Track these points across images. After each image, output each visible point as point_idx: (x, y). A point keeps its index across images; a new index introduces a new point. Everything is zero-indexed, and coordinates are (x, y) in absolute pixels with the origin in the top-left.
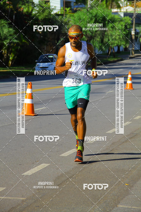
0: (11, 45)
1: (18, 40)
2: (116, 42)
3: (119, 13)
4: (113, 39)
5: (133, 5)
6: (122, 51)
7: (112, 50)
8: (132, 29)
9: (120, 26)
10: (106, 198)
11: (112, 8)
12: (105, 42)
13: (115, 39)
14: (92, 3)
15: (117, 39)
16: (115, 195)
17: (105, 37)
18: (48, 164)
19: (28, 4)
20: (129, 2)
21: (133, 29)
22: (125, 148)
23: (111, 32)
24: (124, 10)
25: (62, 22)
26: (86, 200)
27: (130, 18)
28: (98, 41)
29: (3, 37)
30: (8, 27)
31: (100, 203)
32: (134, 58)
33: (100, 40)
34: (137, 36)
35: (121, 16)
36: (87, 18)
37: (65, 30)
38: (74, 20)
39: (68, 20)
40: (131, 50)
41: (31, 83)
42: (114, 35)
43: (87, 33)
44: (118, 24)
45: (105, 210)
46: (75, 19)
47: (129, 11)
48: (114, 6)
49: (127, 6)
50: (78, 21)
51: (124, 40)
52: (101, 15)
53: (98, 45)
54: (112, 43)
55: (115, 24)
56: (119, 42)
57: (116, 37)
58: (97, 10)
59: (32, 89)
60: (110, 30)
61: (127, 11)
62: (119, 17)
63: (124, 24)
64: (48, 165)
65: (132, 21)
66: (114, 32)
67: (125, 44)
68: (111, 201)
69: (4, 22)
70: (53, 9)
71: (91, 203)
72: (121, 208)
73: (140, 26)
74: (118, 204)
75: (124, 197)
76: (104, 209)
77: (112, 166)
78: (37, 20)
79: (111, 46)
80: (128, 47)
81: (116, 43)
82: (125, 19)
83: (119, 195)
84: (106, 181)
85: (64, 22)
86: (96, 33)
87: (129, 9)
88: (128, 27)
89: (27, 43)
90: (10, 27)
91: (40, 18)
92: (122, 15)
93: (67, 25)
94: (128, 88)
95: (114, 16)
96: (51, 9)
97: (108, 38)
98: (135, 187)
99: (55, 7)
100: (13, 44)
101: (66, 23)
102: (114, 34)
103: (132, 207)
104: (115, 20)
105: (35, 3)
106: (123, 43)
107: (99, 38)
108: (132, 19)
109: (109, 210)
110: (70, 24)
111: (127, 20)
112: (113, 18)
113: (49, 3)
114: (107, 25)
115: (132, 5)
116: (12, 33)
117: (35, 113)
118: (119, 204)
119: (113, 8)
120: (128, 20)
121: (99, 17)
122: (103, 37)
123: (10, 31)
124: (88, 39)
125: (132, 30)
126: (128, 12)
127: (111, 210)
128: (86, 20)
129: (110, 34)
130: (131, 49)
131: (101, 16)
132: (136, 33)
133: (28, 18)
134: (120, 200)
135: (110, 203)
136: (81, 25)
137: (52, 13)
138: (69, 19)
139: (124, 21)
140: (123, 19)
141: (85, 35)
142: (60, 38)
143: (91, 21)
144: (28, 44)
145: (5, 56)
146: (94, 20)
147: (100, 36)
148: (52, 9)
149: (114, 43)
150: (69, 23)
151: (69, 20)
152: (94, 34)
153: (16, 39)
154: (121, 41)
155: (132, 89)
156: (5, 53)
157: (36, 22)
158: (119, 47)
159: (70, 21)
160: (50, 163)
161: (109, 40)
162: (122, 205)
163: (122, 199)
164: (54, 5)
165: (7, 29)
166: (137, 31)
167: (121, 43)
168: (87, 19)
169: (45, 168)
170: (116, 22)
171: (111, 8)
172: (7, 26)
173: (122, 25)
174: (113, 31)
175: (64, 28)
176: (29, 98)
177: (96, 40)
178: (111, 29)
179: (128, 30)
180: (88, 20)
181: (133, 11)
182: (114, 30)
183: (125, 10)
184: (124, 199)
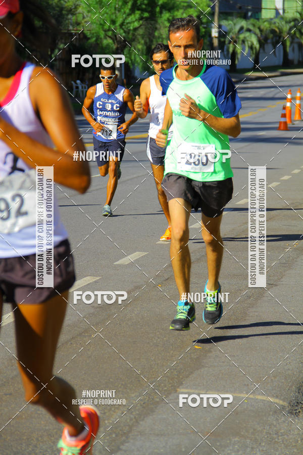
8: (213, 25)
10: (153, 375)
16: (174, 369)
17: (154, 42)
22: (196, 274)
25: (62, 9)
26: (111, 380)
27: (208, 1)
28: (141, 49)
33: (145, 47)
37: (69, 27)
39: (75, 4)
44: (182, 14)
50: (96, 6)
55: (176, 13)
60: (165, 27)
63: (195, 14)
65: (213, 8)
68: (165, 380)
71: (122, 387)
73: (230, 18)
74: (178, 387)
75: (192, 373)
76: (149, 397)
83: (182, 369)
84: (155, 341)
85: (66, 9)
86: (136, 34)
88: (204, 20)
93: (73, 14)
98: (214, 353)
101: (71, 10)
104: (175, 5)
107: (142, 44)
110: (79, 13)
111: (201, 5)
114: (160, 16)
118: (181, 387)
122: (151, 41)
124: (119, 46)
125: (211, 27)
129: (164, 36)
132: (222, 33)
134: (182, 378)
135: (162, 385)
138: (77, 3)
139: (195, 7)
140: (192, 3)
141: (112, 36)
142: (58, 44)
143: (123, 7)
146: (130, 5)
147: (145, 39)
150: (76, 11)
151: (78, 5)
152: (130, 36)
159: (78, 7)
162: (186, 388)
163: (187, 377)
166: (223, 29)
168: (116, 3)
170: (178, 10)
175: (65, 21)
177: (136, 47)
179: (205, 28)
180: (118, 5)
184: (191, 376)
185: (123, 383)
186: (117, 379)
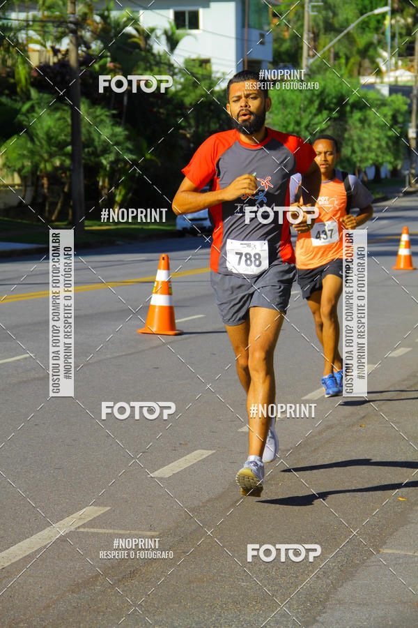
0: (119, 166)
1: (134, 154)
2: (372, 155)
3: (378, 87)
4: (363, 150)
5: (412, 66)
6: (386, 178)
7: (361, 176)
8: (410, 125)
11: (361, 73)
12: (345, 156)
13: (369, 149)
14: (311, 64)
15: (374, 149)
17: (344, 145)
18: (211, 450)
19: (160, 67)
20: (402, 60)
21: (413, 124)
23: (359, 132)
24: (390, 78)
27: (405, 98)
29: (99, 149)
30: (111, 123)
32: (414, 195)
35: (382, 95)
36: (301, 100)
40: (408, 174)
41: (167, 256)
42: (365, 139)
47: (401, 82)
48: (366, 69)
49: (397, 68)
51: (390, 151)
52: (333, 90)
54: (361, 157)
55: (368, 112)
56: (377, 156)
57: (371, 143)
58: (324, 80)
59: (171, 271)
60: (356, 128)
61: (396, 81)
62: (379, 97)
63: (390, 113)
64: (210, 452)
65: (410, 106)
66: (366, 133)
67: (392, 160)
68: (365, 538)
69: (103, 111)
70: (219, 79)
72: (390, 554)
74: (382, 546)
75: (397, 530)
78: (181, 105)
79: (358, 164)
80: (399, 167)
81: (371, 159)
82: (392, 101)
83: (384, 525)
87: (401, 76)
88: (400, 119)
89: (157, 160)
90: (116, 124)
91: (188, 101)
92: (385, 91)
94: (402, 266)
95: (366, 94)
96: (213, 78)
97: (352, 146)
99: (224, 74)
100: (123, 165)
102: (366, 136)
103: (416, 554)
105: (176, 65)
106: (389, 158)
108: (409, 101)
111: (397, 103)
113: (208, 65)
115: (410, 65)
116: (121, 138)
117: (177, 329)
118: (384, 546)
119: (364, 75)
120: (400, 101)
121: (330, 97)
123: (117, 132)
125: (408, 127)
126: (400, 84)
128: (297, 104)
129: (355, 138)
130: (407, 172)
131: (334, 95)
133: (160, 101)
134: (385, 536)
136: (287, 115)
137: (217, 88)
139: (390, 105)
140: (386, 100)
144: (159, 164)
145: (103, 192)
146: (317, 104)
148: (215, 79)
149: (367, 159)
153: (130, 151)
154: (383, 153)
155: (410, 268)
156: (105, 187)
157: (179, 112)
158: (377, 167)
160: (214, 449)
161: (353, 152)
162: (391, 548)
163: (391, 535)
164: (222, 69)
165: (110, 128)
167: (383, 158)
168: (301, 103)
169: (203, 460)
170: (370, 109)
171: (359, 74)
172: (110, 121)
173: (385, 116)
174: (362, 130)
176: (162, 293)
178: (359, 125)
181: (412, 81)
182: (366, 126)
183: (392, 80)
184: (395, 534)
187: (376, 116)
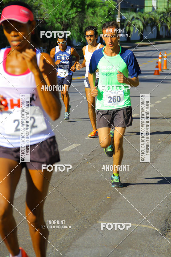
8: (117, 16)
9: (103, 12)
10: (84, 213)
15: (99, 28)
17: (84, 25)
21: (119, 15)
26: (60, 216)
27: (114, 2)
31: (77, 219)
33: (79, 28)
34: (122, 24)
37: (36, 16)
38: (46, 4)
39: (39, 4)
43: (62, 20)
44: (100, 9)
45: (83, 227)
46: (48, 3)
53: (76, 34)
55: (96, 9)
60: (90, 17)
63: (107, 10)
65: (117, 6)
66: (95, 19)
68: (90, 217)
73: (127, 11)
74: (98, 220)
75: (106, 212)
76: (81, 226)
77: (92, 177)
82: (108, 3)
84: (85, 194)
85: (34, 7)
86: (74, 21)
88: (112, 13)
93: (38, 9)
98: (118, 201)
101: (37, 7)
102: (95, 21)
104: (96, 4)
107: (77, 26)
108: (116, 4)
109: (87, 227)
110: (42, 9)
111: (111, 4)
112: (94, 2)
114: (87, 10)
118: (99, 220)
122: (82, 25)
124: (64, 27)
125: (116, 17)
127: (89, 227)
129: (90, 22)
132: (122, 20)
134: (100, 215)
135: (89, 219)
138: (41, 3)
139: (107, 6)
140: (106, 3)
141: (60, 22)
143: (66, 5)
146: (70, 4)
147: (79, 23)
150: (40, 7)
151: (41, 4)
152: (71, 22)
159: (41, 5)
162: (103, 221)
163: (103, 215)
166: (123, 18)
168: (62, 4)
170: (97, 7)
173: (105, 11)
174: (93, 18)
178: (92, 15)
179: (112, 17)
180: (64, 4)
182: (95, 16)
184: (105, 214)
185: (67, 218)
186: (63, 216)
187: (101, 11)
